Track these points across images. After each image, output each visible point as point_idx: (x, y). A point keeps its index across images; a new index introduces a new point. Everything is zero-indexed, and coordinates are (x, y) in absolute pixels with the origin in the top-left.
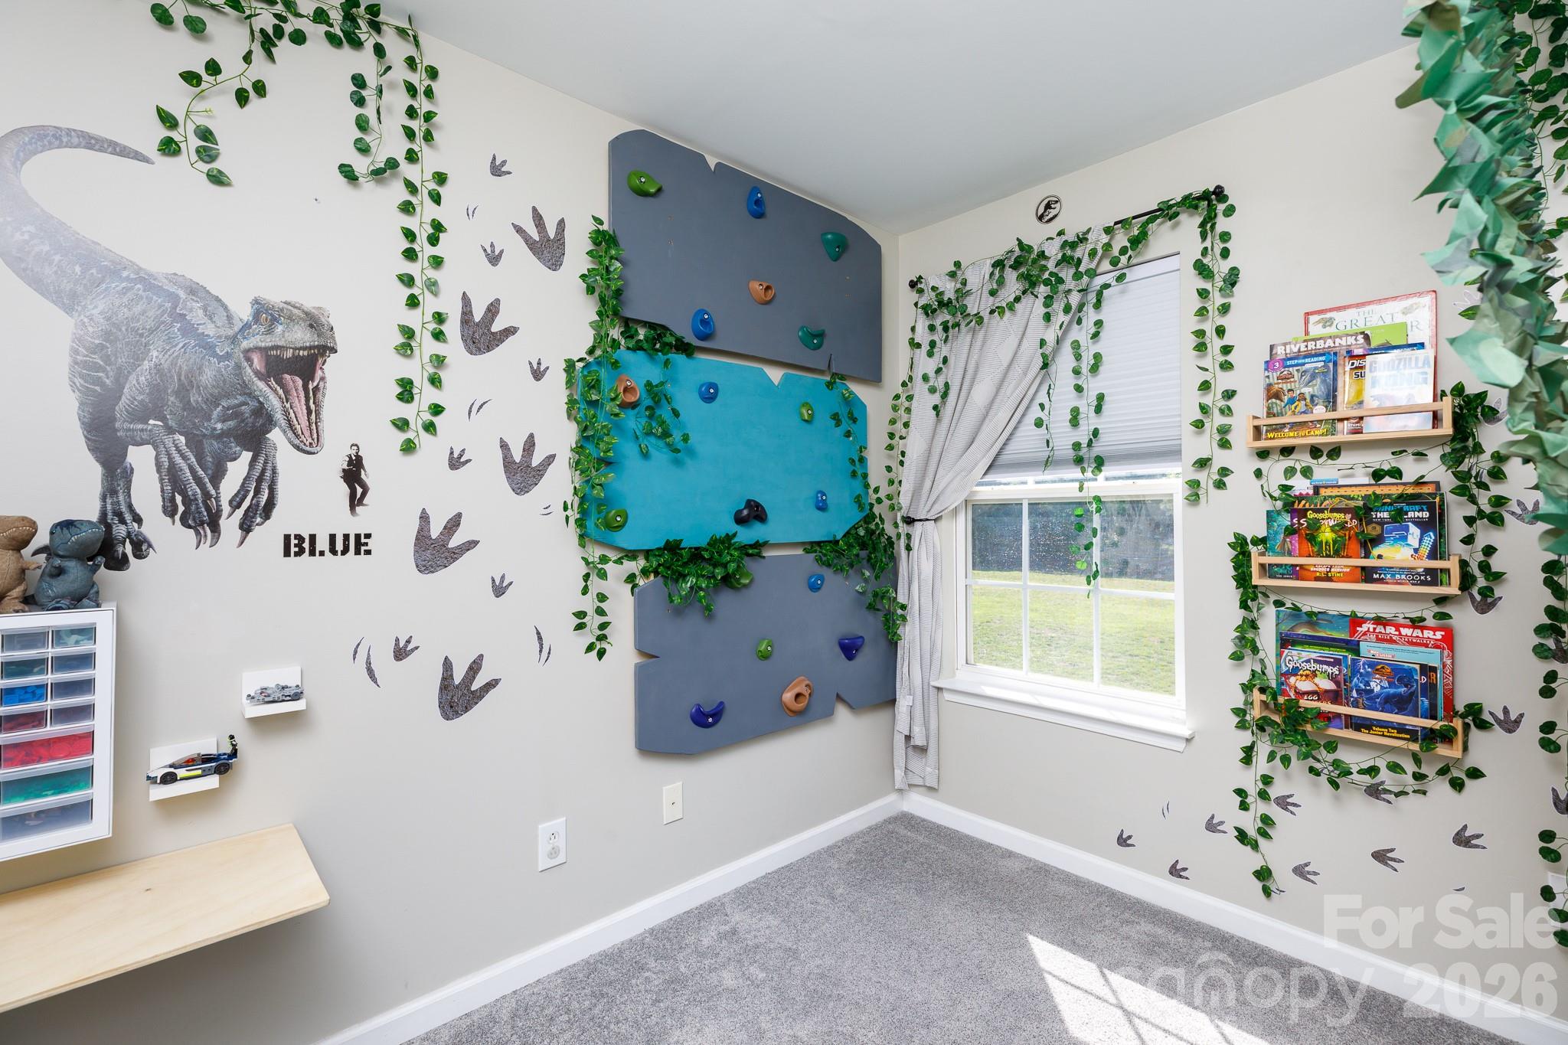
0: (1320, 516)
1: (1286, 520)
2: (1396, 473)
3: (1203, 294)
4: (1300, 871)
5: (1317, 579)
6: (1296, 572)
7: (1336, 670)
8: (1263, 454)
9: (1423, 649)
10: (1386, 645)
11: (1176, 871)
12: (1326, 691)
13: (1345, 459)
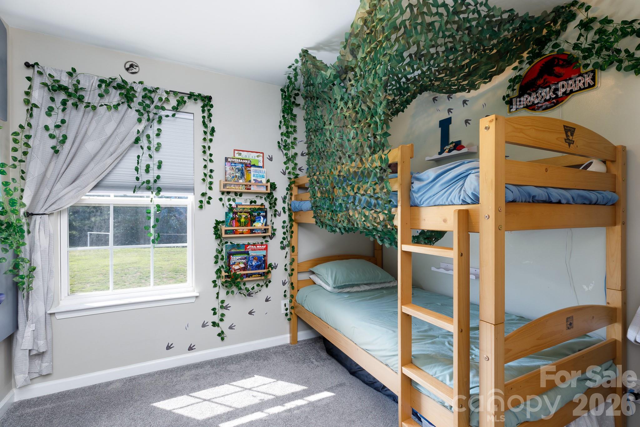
0: (241, 214)
1: (231, 215)
2: (255, 202)
3: (205, 133)
4: (231, 328)
5: (240, 234)
6: (234, 232)
7: (245, 261)
8: (223, 193)
9: (262, 251)
10: (254, 251)
11: (191, 349)
12: (242, 268)
13: (244, 197)
